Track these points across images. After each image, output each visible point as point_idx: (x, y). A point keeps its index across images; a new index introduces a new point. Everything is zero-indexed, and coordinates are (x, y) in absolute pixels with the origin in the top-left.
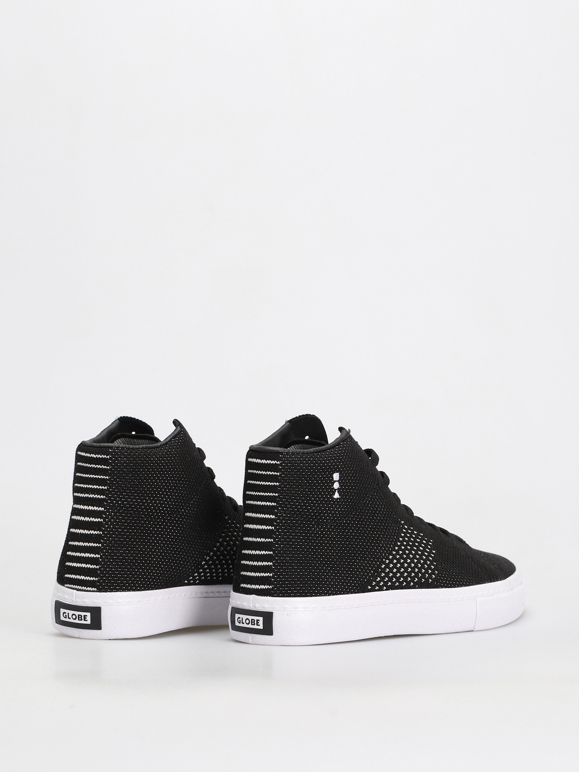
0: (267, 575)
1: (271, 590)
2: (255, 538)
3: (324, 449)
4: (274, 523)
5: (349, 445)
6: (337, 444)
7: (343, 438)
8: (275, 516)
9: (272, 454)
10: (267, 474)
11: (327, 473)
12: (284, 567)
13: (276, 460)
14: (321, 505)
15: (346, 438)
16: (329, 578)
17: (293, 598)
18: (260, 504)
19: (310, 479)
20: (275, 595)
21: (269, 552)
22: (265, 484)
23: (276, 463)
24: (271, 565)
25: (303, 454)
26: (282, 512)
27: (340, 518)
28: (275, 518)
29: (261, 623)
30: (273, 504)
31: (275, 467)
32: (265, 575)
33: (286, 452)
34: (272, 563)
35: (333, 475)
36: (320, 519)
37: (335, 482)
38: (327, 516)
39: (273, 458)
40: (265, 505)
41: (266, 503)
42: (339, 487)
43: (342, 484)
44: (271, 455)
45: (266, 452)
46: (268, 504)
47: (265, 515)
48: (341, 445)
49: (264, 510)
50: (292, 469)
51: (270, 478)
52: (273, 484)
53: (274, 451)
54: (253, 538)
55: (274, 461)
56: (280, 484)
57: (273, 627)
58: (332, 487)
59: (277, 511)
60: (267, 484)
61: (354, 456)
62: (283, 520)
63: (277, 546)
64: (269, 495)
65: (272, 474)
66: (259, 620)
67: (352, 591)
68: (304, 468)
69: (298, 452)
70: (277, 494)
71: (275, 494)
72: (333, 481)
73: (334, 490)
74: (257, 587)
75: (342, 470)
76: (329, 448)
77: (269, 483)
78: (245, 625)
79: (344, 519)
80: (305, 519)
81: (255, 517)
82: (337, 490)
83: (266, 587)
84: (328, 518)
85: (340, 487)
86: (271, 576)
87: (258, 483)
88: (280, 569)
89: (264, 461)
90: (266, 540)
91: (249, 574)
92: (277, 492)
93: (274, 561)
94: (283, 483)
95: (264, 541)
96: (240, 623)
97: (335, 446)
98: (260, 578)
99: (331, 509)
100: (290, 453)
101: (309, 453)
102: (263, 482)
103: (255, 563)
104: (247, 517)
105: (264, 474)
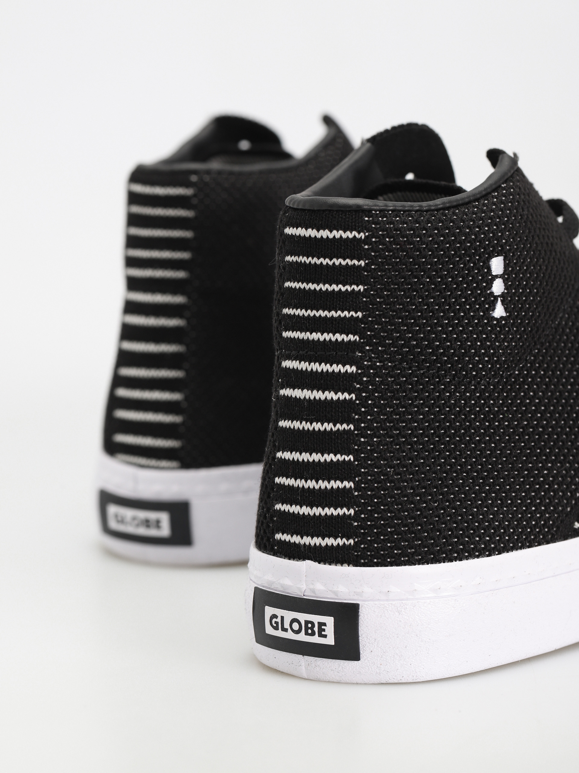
0: (340, 511)
1: (353, 550)
2: (308, 423)
3: (467, 200)
4: (355, 384)
5: (520, 188)
6: (494, 187)
7: (506, 174)
8: (357, 368)
9: (345, 216)
10: (334, 263)
11: (477, 258)
12: (382, 492)
13: (355, 230)
14: (465, 336)
15: (512, 172)
16: (489, 512)
17: (407, 567)
18: (319, 339)
19: (439, 274)
20: (362, 561)
21: (343, 456)
22: (330, 289)
23: (355, 236)
24: (351, 487)
25: (419, 213)
26: (374, 358)
27: (508, 365)
28: (357, 371)
29: (330, 630)
30: (351, 337)
31: (354, 245)
32: (335, 513)
33: (378, 208)
34: (352, 484)
35: (489, 262)
36: (462, 369)
37: (495, 280)
38: (479, 362)
39: (348, 226)
40: (330, 340)
41: (334, 335)
42: (505, 289)
43: (510, 283)
44: (342, 218)
45: (330, 211)
46: (339, 337)
47: (331, 366)
48: (504, 189)
49: (328, 353)
50: (396, 251)
51: (340, 275)
52: (349, 288)
53: (350, 206)
54: (304, 423)
55: (351, 233)
56: (368, 288)
57: (360, 641)
58: (488, 292)
59: (360, 354)
60: (334, 290)
61: (532, 215)
62: (375, 375)
63: (362, 440)
64: (340, 316)
65: (347, 264)
66: (325, 624)
67: (541, 537)
68: (424, 246)
69: (407, 208)
70: (360, 314)
71: (356, 313)
72: (490, 277)
73: (492, 299)
74: (317, 541)
75: (510, 250)
76: (478, 196)
77: (340, 286)
78: (290, 635)
79: (515, 367)
80: (429, 371)
81: (306, 369)
82: (499, 299)
83: (340, 541)
84: (481, 366)
85: (506, 291)
86: (351, 514)
87: (312, 286)
88: (372, 497)
89: (325, 234)
90: (335, 426)
91: (295, 509)
92: (360, 307)
93: (357, 479)
94: (375, 286)
95: (331, 429)
96: (276, 628)
97: (490, 193)
98: (323, 520)
99: (488, 343)
100: (388, 211)
101: (433, 210)
102: (324, 285)
103: (311, 484)
104: (287, 369)
105: (327, 263)
